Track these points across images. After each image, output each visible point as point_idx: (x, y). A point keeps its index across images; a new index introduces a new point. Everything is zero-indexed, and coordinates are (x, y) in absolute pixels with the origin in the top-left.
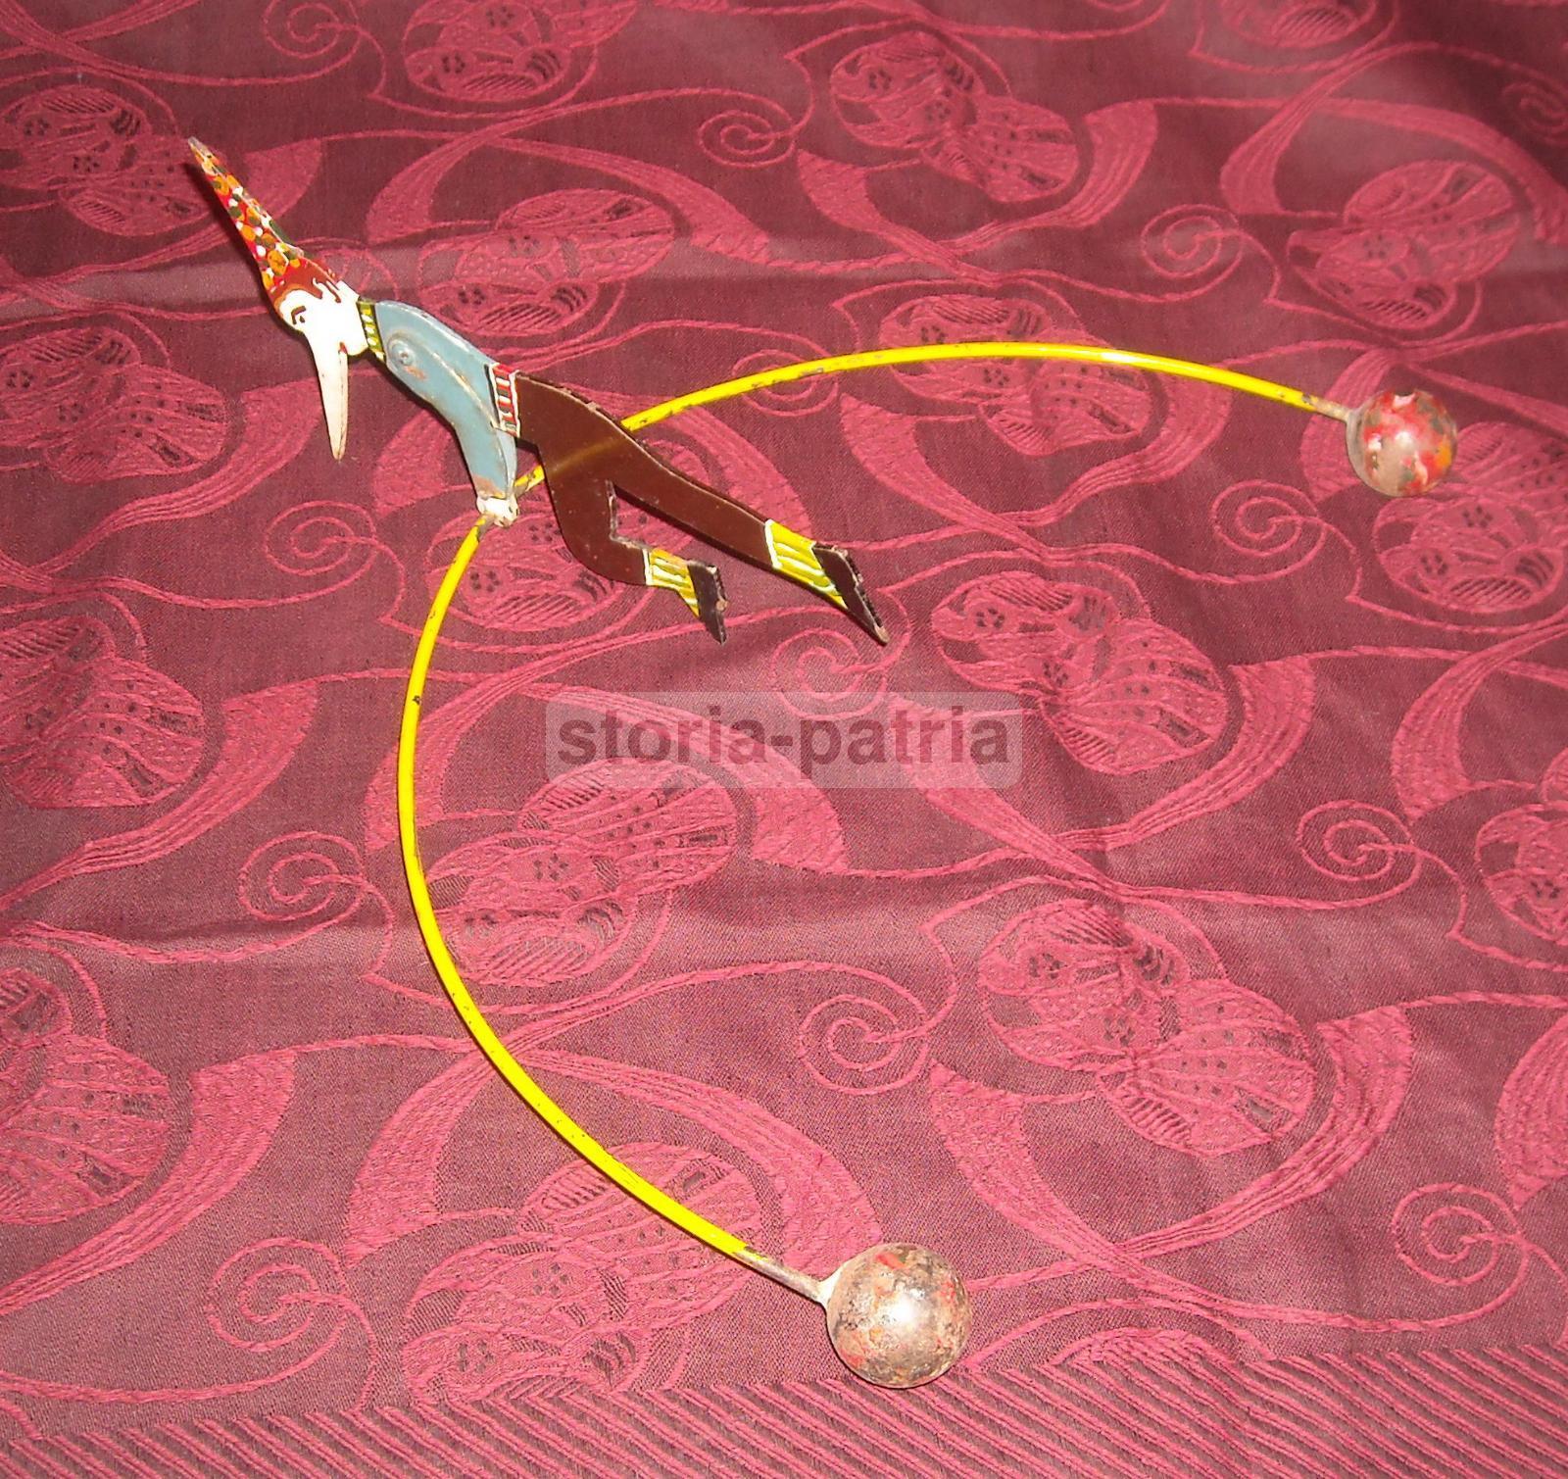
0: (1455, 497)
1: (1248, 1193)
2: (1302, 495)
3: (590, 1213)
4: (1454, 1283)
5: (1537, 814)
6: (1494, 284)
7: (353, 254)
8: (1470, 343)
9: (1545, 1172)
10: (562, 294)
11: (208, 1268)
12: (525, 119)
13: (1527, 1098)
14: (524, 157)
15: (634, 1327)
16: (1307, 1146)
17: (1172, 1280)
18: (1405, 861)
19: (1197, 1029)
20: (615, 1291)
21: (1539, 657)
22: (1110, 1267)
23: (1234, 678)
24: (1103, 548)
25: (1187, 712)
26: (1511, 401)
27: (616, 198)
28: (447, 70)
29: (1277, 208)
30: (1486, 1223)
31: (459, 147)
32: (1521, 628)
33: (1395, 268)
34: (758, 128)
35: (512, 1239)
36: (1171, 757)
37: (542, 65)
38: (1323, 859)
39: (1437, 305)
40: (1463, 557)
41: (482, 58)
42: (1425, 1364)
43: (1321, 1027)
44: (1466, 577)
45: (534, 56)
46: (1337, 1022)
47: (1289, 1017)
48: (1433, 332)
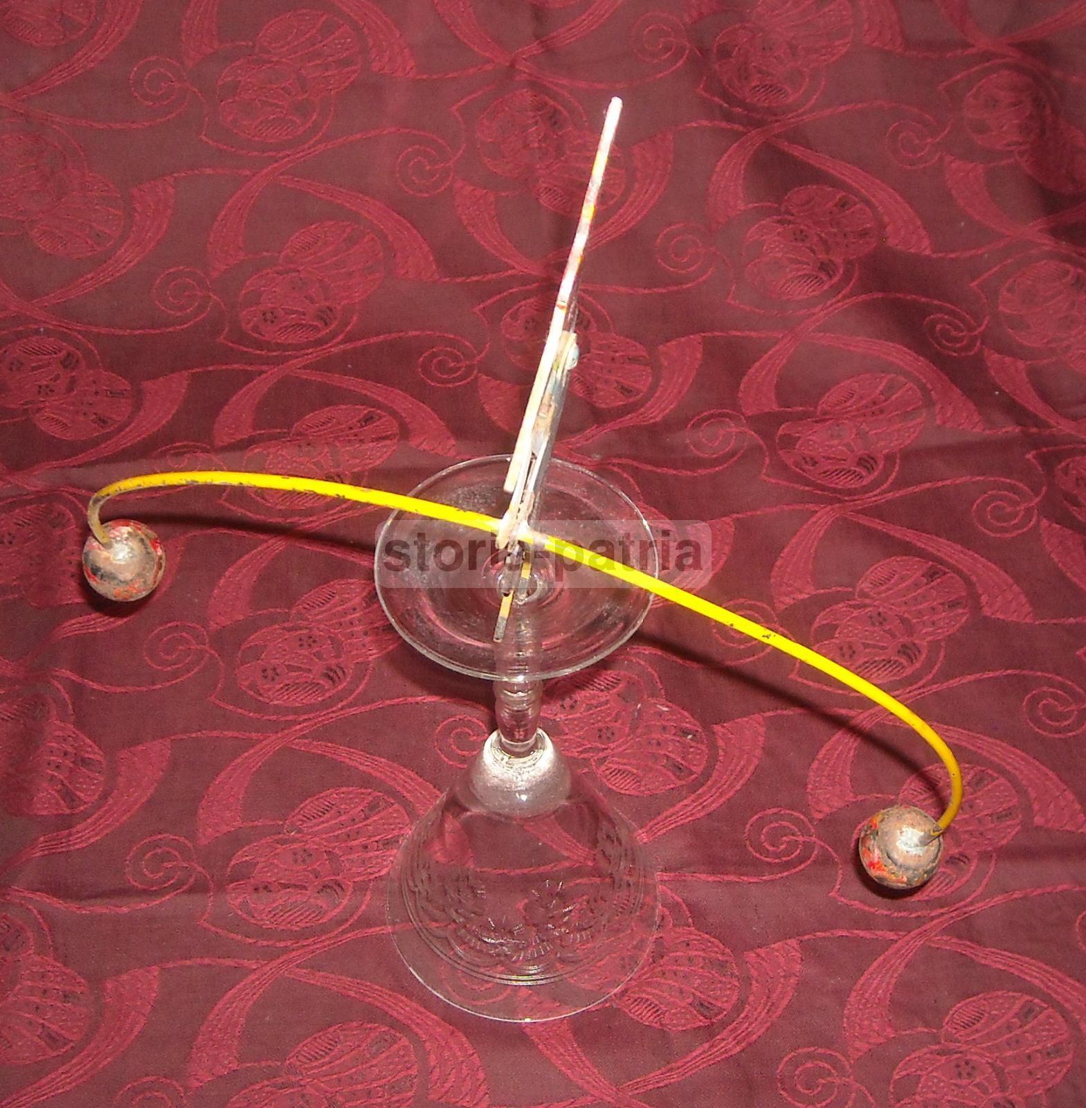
0: (865, 606)
1: (694, 1054)
2: (769, 608)
6: (909, 455)
8: (890, 496)
9: (872, 1041)
12: (313, 355)
13: (866, 995)
16: (730, 1027)
18: (808, 847)
19: (674, 954)
22: (612, 1101)
23: (714, 733)
25: (682, 758)
26: (909, 536)
28: (265, 321)
29: (775, 408)
30: (834, 1071)
33: (847, 445)
34: (455, 358)
36: (672, 786)
37: (324, 316)
38: (760, 848)
39: (870, 470)
40: (866, 646)
41: (287, 312)
43: (746, 953)
44: (866, 660)
45: (320, 311)
46: (759, 950)
47: (727, 950)
48: (866, 489)
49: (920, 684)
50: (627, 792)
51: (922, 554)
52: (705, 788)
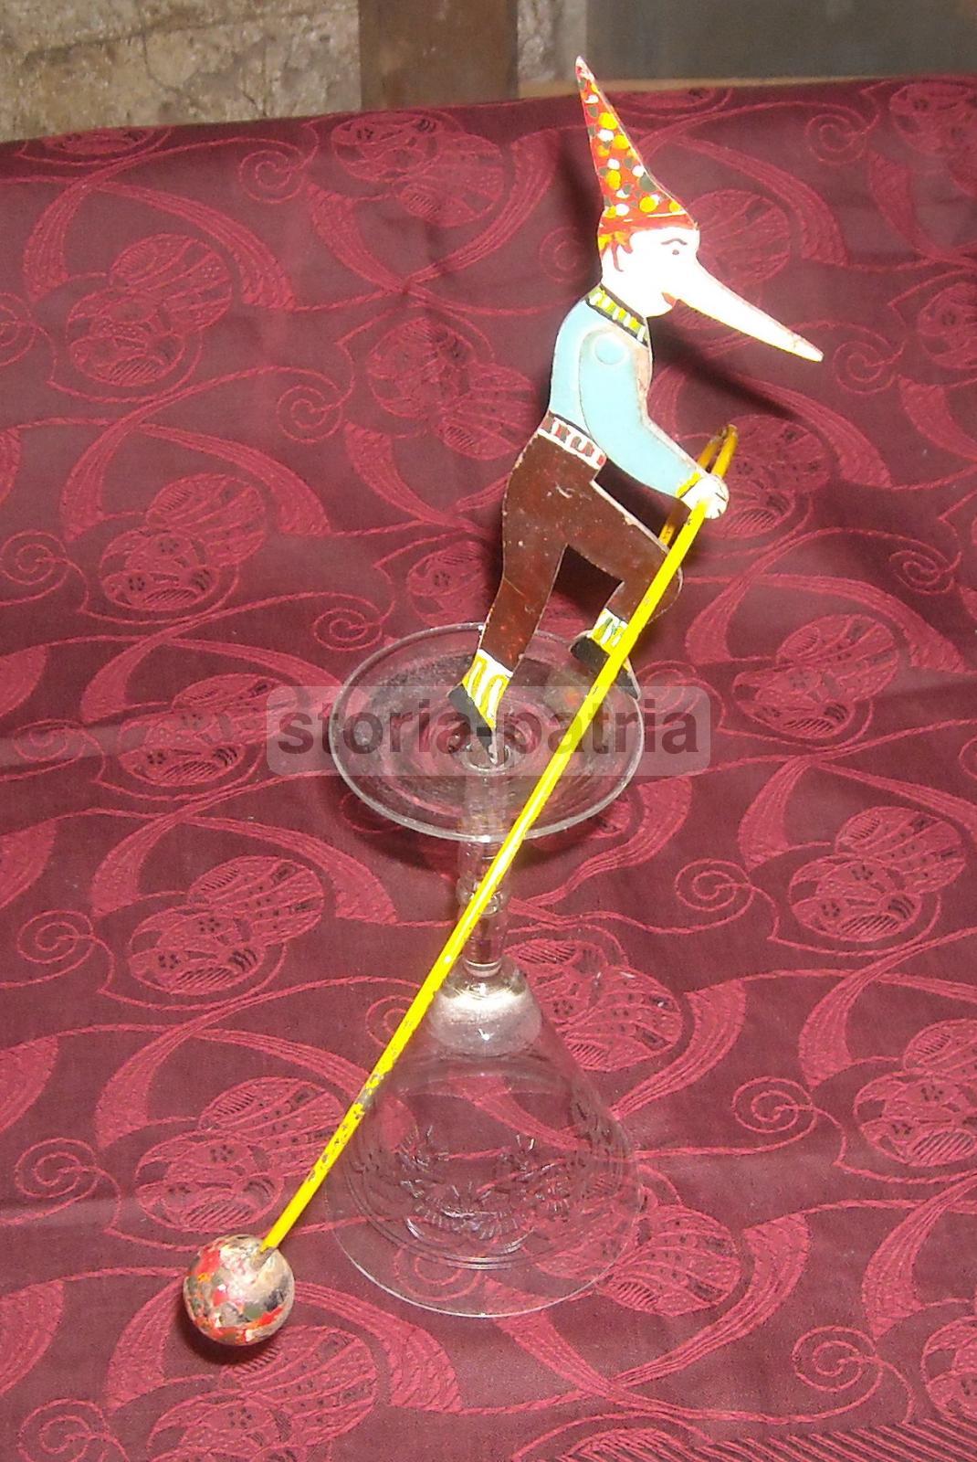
1: (696, 1339)
2: (739, 867)
3: (264, 1375)
4: (832, 1390)
5: (899, 1078)
6: (882, 702)
7: (73, 732)
8: (865, 745)
9: (896, 1315)
10: (220, 754)
11: (17, 1420)
12: (192, 622)
13: (885, 1268)
14: (190, 652)
15: (295, 1445)
16: (734, 1309)
17: (646, 1399)
18: (806, 1116)
19: (663, 1234)
20: (283, 1424)
21: (901, 969)
22: (604, 1395)
23: (688, 1001)
24: (597, 914)
25: (655, 1027)
26: (891, 785)
27: (255, 679)
28: (132, 588)
29: (728, 657)
30: (856, 1350)
31: (142, 648)
32: (891, 950)
33: (812, 694)
34: (356, 620)
35: (214, 1394)
36: (645, 1057)
37: (200, 581)
38: (750, 1119)
39: (840, 719)
40: (851, 902)
41: (157, 578)
42: (815, 1443)
43: (745, 1231)
44: (853, 917)
45: (194, 575)
46: (758, 1227)
47: (724, 1228)
48: (837, 740)
49: (917, 939)
50: (593, 1068)
51: (905, 803)
52: (681, 1059)
